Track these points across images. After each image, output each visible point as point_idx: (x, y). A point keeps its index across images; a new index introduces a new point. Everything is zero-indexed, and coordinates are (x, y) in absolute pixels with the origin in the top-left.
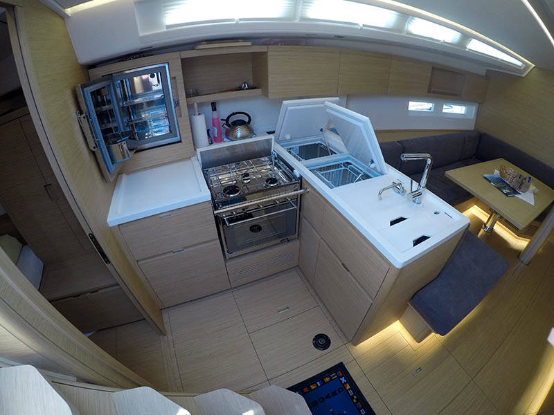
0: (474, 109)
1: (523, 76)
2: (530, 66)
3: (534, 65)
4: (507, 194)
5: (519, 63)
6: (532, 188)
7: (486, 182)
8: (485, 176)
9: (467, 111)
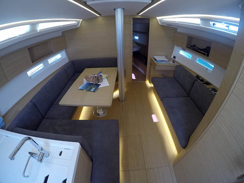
0: (64, 52)
1: (79, 26)
2: (80, 21)
3: (81, 20)
4: (94, 91)
5: (74, 22)
6: (104, 76)
7: (81, 91)
8: (79, 88)
9: (61, 55)
